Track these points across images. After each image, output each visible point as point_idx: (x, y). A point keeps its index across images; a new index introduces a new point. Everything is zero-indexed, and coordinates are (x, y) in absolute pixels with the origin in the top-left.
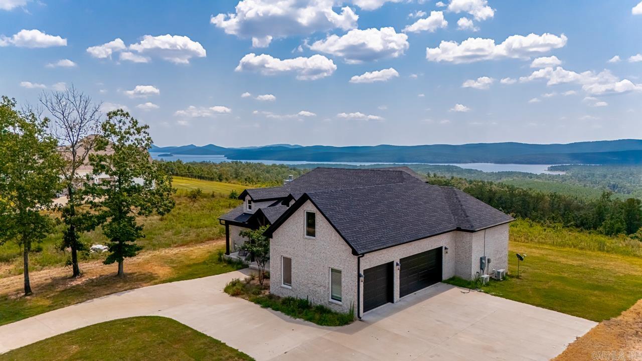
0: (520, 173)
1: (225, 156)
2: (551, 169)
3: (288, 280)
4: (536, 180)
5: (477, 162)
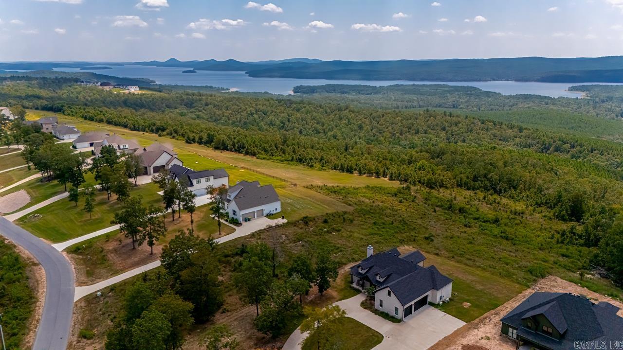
0: (538, 97)
1: (246, 73)
2: (572, 89)
3: (381, 305)
4: (552, 107)
5: (497, 80)
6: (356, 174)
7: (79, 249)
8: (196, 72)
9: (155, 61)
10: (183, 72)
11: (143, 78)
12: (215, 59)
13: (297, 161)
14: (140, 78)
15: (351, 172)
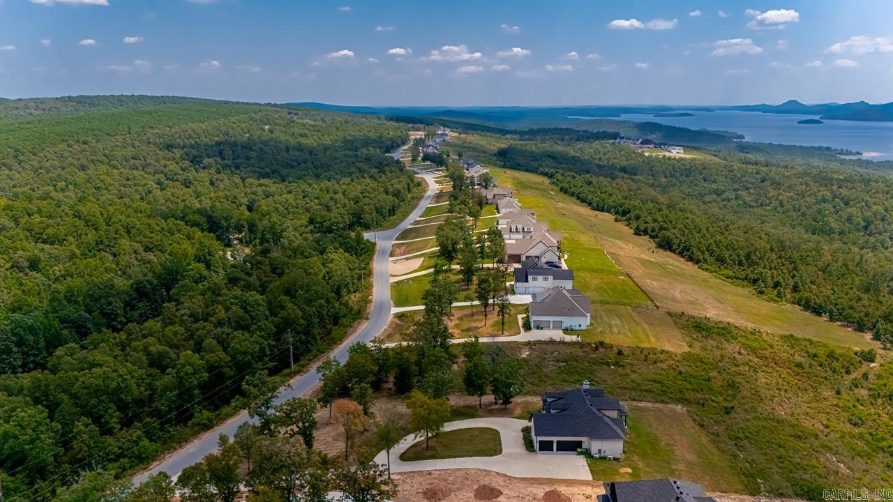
6: (825, 318)
7: (403, 316)
8: (821, 122)
9: (763, 104)
10: (799, 123)
11: (727, 132)
12: (866, 102)
13: (750, 282)
14: (723, 132)
15: (819, 314)
